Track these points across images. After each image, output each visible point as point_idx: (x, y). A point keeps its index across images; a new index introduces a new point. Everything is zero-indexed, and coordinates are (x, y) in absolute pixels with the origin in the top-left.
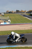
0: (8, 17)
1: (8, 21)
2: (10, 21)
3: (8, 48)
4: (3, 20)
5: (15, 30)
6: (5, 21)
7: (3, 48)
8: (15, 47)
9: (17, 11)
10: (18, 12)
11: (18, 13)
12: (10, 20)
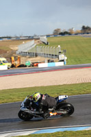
0: (59, 46)
1: (60, 59)
2: (66, 58)
3: (62, 133)
4: (46, 55)
5: (81, 82)
6: (52, 58)
7: (48, 134)
8: (81, 132)
9: (84, 28)
10: (87, 31)
11: (88, 33)
12: (65, 54)
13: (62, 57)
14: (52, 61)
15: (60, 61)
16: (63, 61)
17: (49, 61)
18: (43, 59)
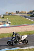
0: (8, 19)
2: (10, 23)
4: (3, 22)
6: (5, 23)
11: (18, 14)
12: (10, 22)
13: (9, 22)
14: (5, 24)
15: (8, 24)
16: (9, 24)
17: (4, 24)
18: (2, 23)
